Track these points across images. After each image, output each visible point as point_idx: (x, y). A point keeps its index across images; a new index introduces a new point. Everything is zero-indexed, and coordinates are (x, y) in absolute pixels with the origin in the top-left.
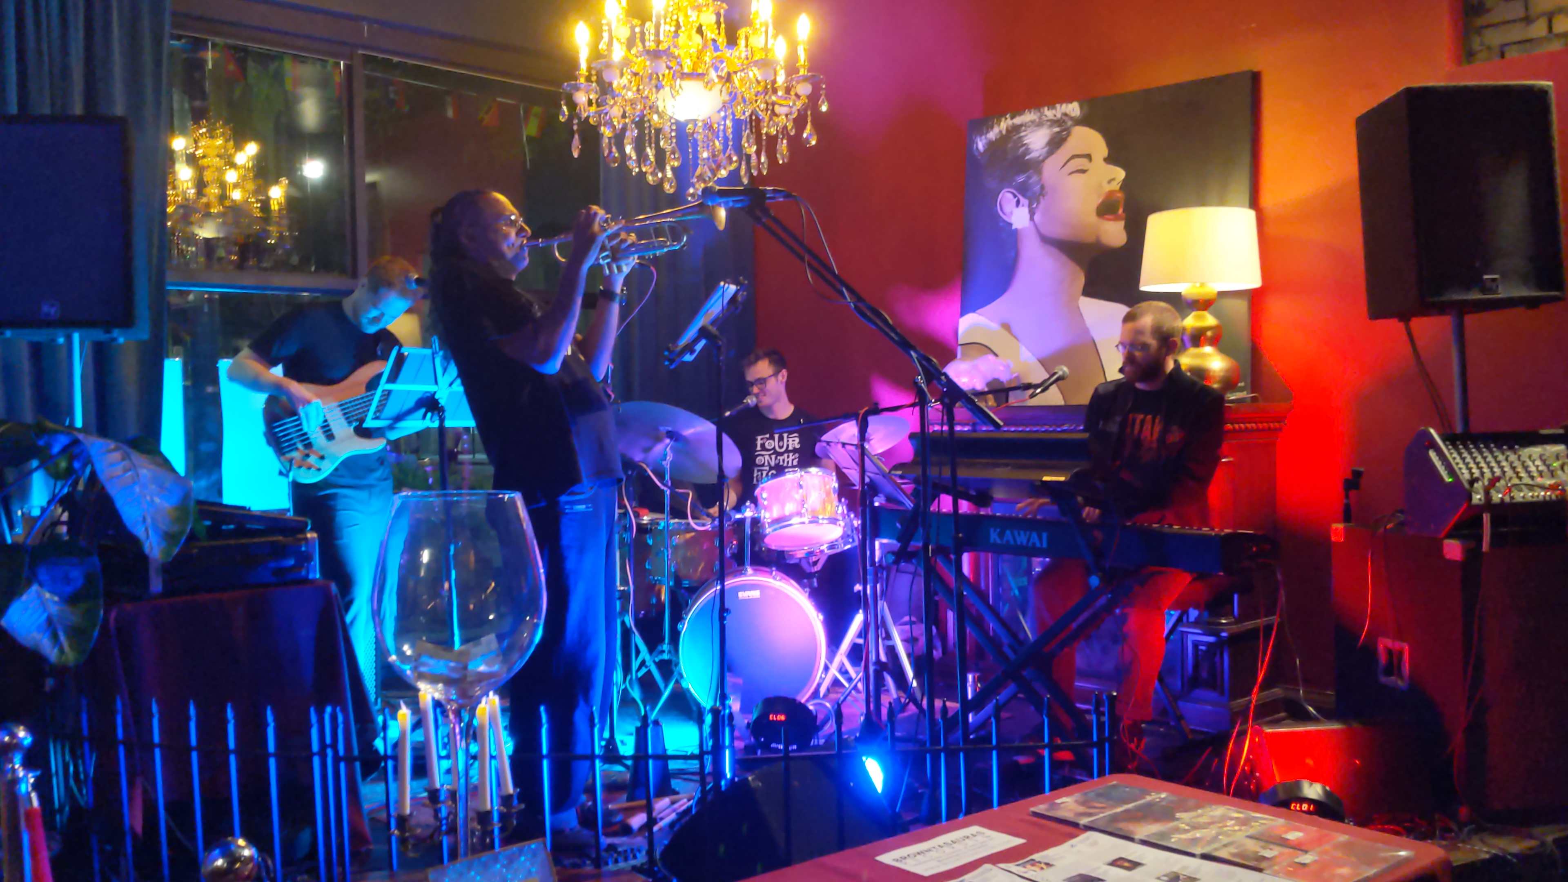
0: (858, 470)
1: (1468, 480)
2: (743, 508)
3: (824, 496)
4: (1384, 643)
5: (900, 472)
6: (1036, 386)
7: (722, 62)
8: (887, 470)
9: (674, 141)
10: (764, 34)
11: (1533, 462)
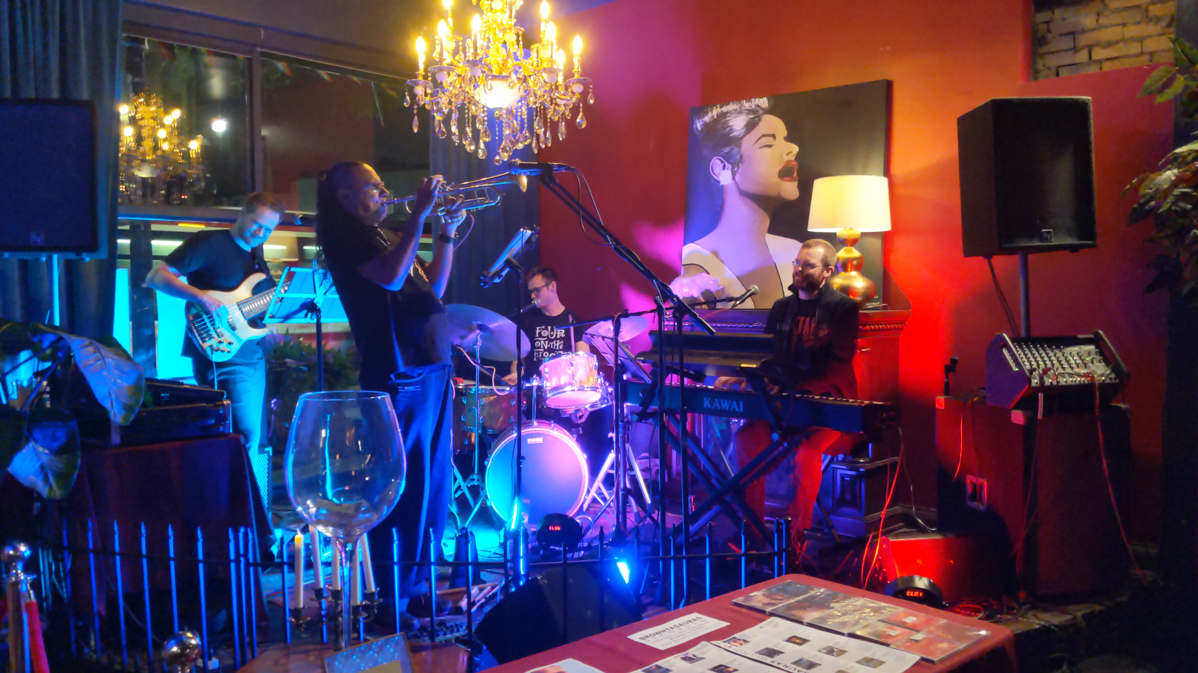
0: (613, 355)
1: (1029, 370)
2: (531, 379)
3: (588, 371)
4: (970, 479)
5: (642, 359)
6: (736, 299)
7: (520, 68)
8: (634, 357)
9: (486, 123)
10: (550, 50)
11: (1073, 357)
